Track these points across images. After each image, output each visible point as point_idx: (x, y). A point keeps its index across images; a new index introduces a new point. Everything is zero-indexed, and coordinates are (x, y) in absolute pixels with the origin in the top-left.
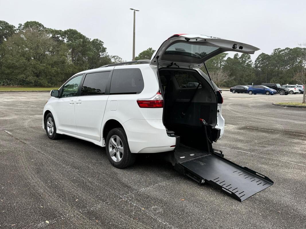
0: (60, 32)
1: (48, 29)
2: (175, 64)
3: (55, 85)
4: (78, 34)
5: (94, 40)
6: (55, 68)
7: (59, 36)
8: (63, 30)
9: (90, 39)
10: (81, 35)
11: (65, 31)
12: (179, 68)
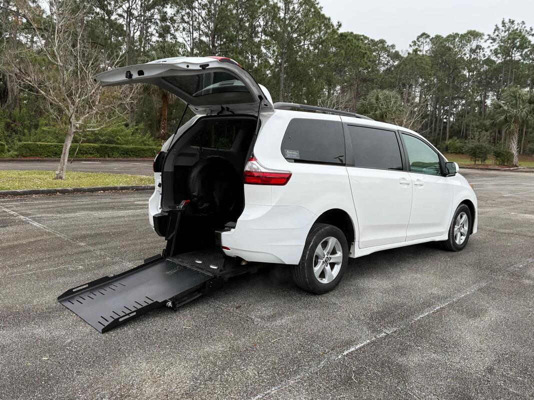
2: (228, 109)
12: (234, 115)
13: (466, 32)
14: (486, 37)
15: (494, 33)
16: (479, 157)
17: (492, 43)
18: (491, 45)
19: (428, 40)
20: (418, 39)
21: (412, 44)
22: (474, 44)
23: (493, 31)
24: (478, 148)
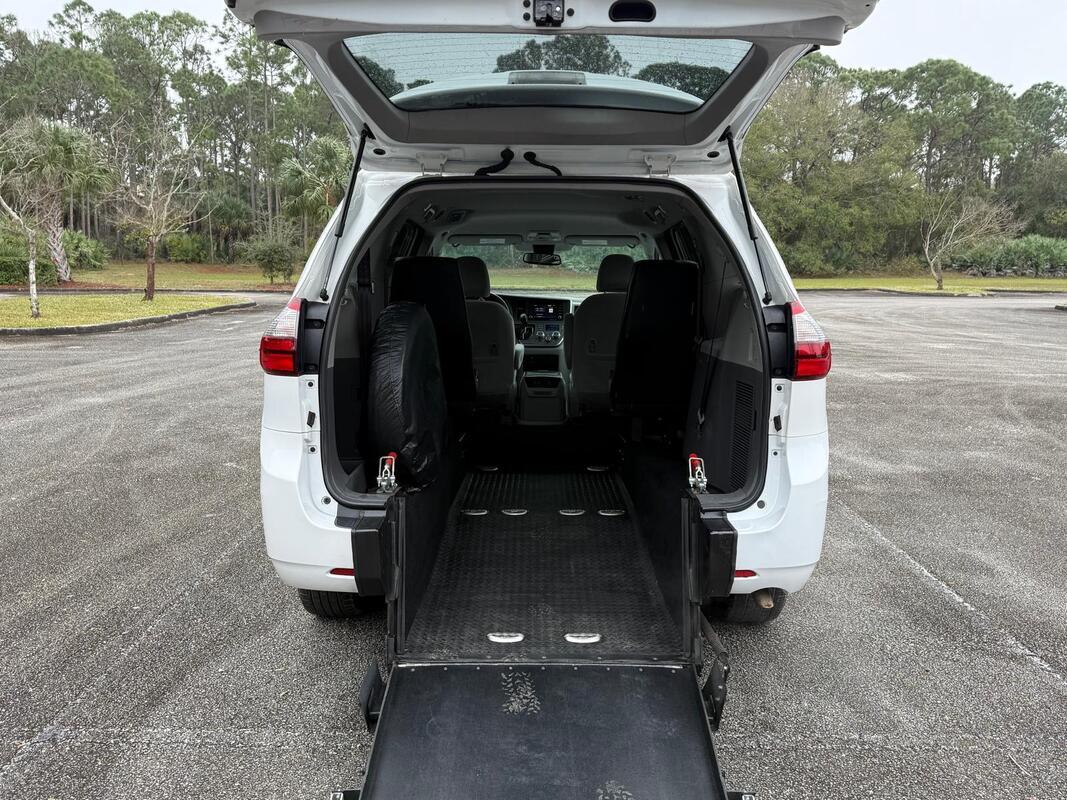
0: (890, 77)
1: (850, 71)
2: (530, 157)
3: (849, 269)
4: (961, 76)
5: (1034, 87)
6: (854, 210)
7: (885, 90)
8: (903, 68)
9: (1010, 87)
10: (970, 77)
11: (910, 69)
12: (559, 178)
13: (170, 14)
14: (212, 30)
15: (225, 23)
16: (279, 270)
17: (222, 43)
18: (221, 47)
19: (91, 18)
20: (67, 10)
21: (54, 21)
22: (190, 40)
23: (223, 20)
24: (276, 252)
